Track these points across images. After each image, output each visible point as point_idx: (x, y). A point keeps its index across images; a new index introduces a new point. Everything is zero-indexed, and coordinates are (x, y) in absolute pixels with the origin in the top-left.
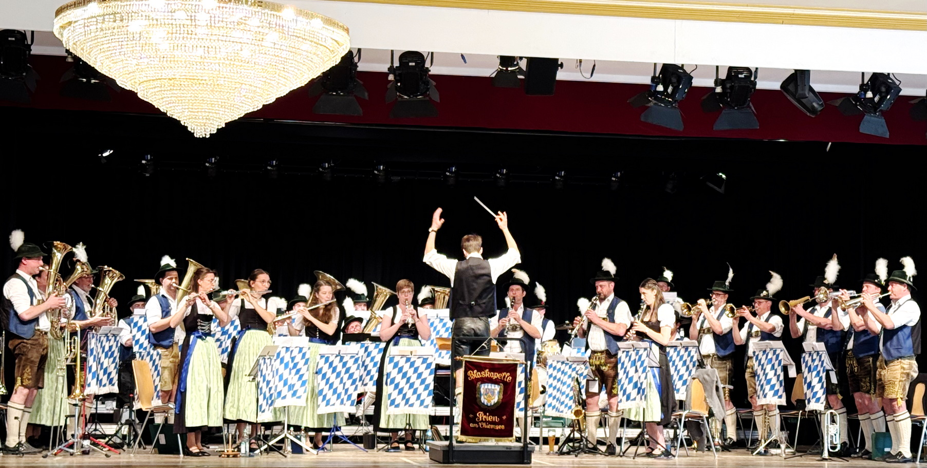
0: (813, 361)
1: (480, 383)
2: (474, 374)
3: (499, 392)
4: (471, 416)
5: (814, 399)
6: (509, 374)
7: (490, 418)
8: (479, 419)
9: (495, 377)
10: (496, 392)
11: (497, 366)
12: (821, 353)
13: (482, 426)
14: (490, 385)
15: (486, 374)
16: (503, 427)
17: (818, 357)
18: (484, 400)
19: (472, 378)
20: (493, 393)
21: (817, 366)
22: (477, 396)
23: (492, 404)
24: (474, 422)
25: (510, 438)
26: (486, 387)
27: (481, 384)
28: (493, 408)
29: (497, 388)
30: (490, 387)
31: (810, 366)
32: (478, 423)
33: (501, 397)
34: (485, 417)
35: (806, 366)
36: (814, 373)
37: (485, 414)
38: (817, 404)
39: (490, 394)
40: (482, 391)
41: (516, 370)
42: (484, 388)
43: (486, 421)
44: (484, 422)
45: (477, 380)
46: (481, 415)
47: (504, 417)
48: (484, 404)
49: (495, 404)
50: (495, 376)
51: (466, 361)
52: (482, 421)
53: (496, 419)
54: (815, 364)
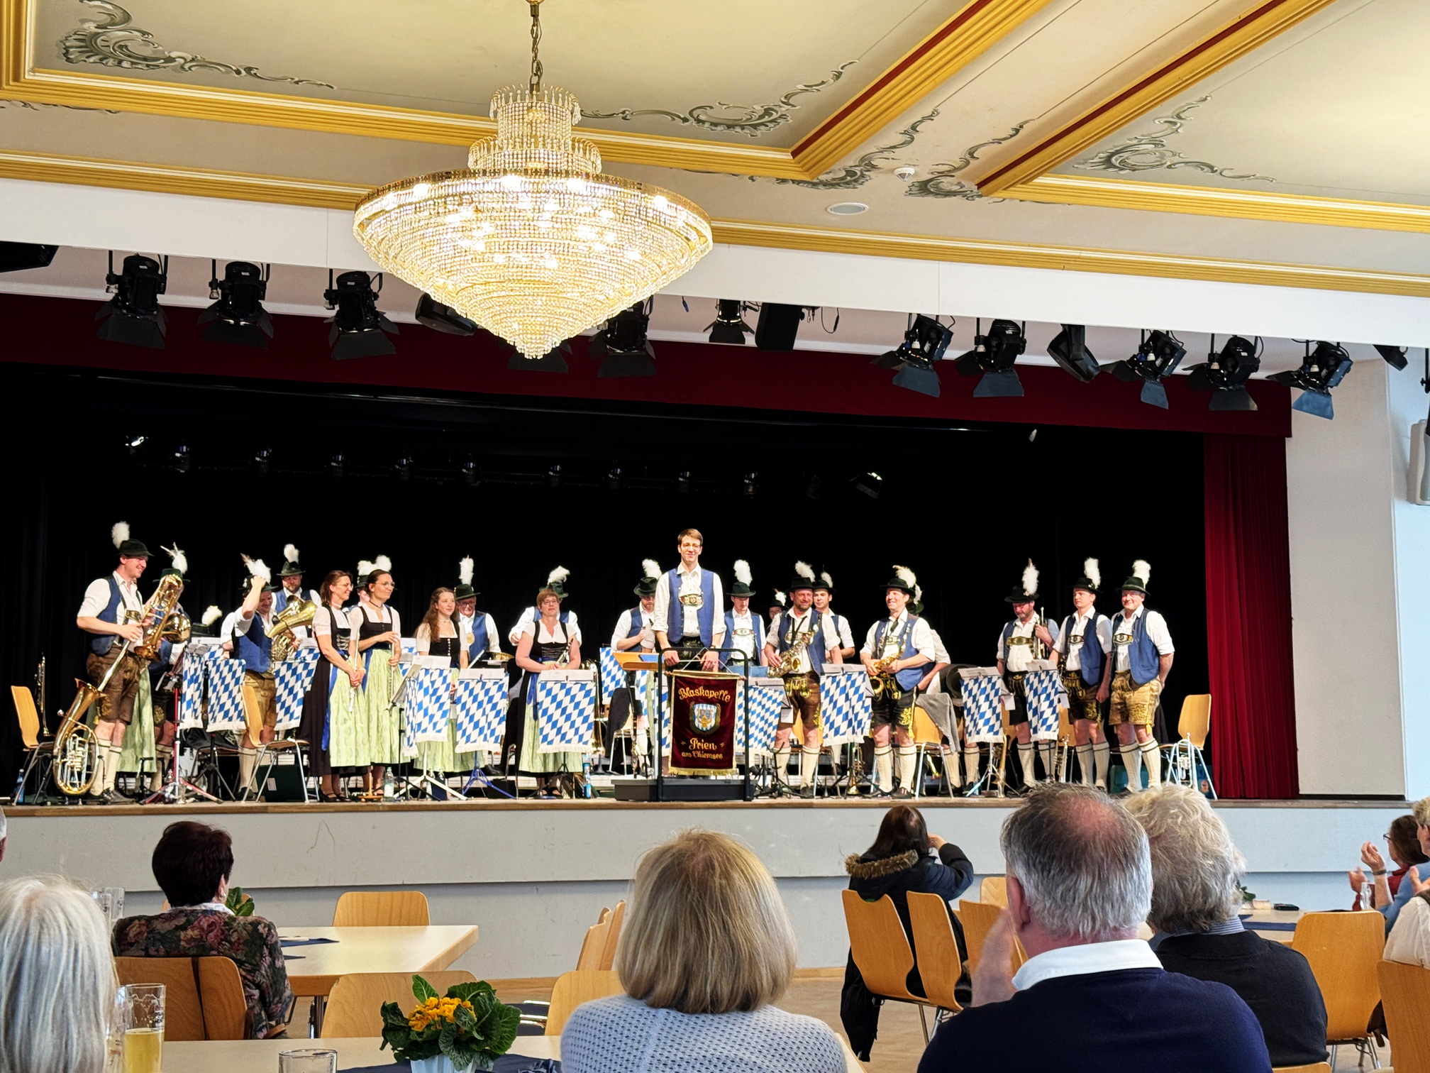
0: (1041, 682)
1: (693, 703)
2: (686, 693)
3: (716, 714)
4: (683, 743)
5: (1045, 727)
6: (727, 692)
7: (705, 746)
8: (692, 747)
9: (711, 696)
10: (713, 714)
11: (713, 683)
12: (1051, 672)
13: (696, 755)
14: (705, 705)
15: (701, 692)
16: (720, 756)
17: (1048, 677)
18: (698, 724)
19: (684, 697)
20: (709, 714)
21: (1046, 688)
22: (691, 718)
23: (709, 728)
24: (687, 750)
25: (729, 770)
26: (701, 708)
27: (695, 704)
28: (709, 733)
29: (713, 709)
30: (705, 708)
31: (1037, 688)
32: (691, 752)
33: (719, 719)
34: (699, 744)
35: (1031, 689)
36: (1043, 697)
37: (700, 741)
38: (1048, 732)
39: (705, 717)
40: (696, 713)
41: (734, 688)
42: (698, 708)
43: (701, 750)
44: (698, 750)
45: (690, 699)
46: (694, 742)
47: (722, 745)
48: (698, 728)
49: (711, 728)
50: (712, 694)
51: (676, 677)
52: (696, 749)
53: (712, 746)
54: (1044, 685)
